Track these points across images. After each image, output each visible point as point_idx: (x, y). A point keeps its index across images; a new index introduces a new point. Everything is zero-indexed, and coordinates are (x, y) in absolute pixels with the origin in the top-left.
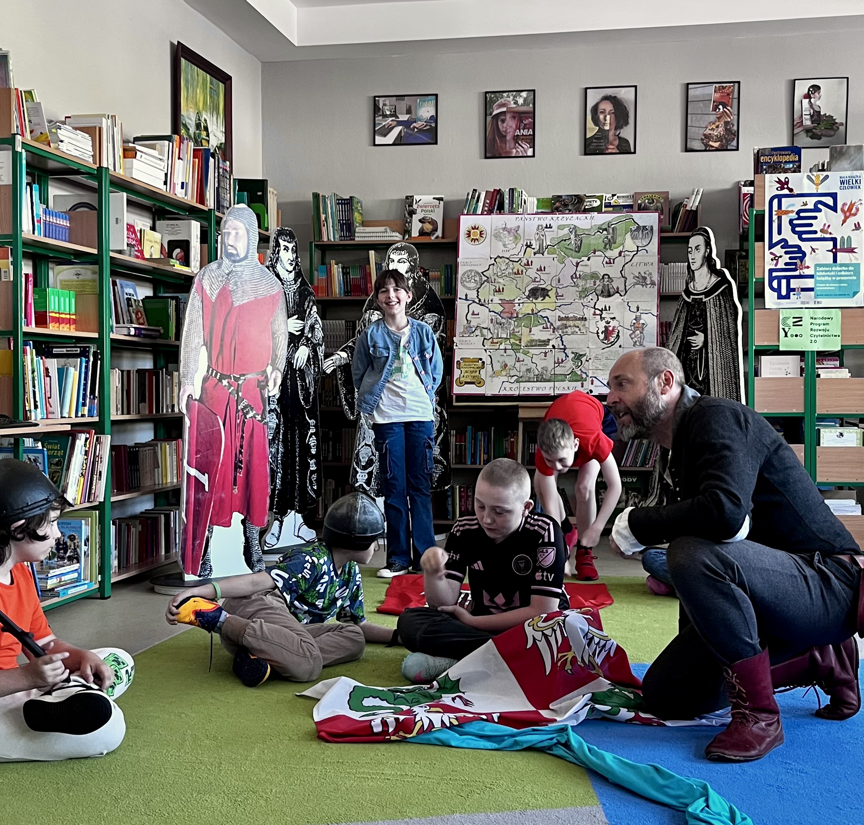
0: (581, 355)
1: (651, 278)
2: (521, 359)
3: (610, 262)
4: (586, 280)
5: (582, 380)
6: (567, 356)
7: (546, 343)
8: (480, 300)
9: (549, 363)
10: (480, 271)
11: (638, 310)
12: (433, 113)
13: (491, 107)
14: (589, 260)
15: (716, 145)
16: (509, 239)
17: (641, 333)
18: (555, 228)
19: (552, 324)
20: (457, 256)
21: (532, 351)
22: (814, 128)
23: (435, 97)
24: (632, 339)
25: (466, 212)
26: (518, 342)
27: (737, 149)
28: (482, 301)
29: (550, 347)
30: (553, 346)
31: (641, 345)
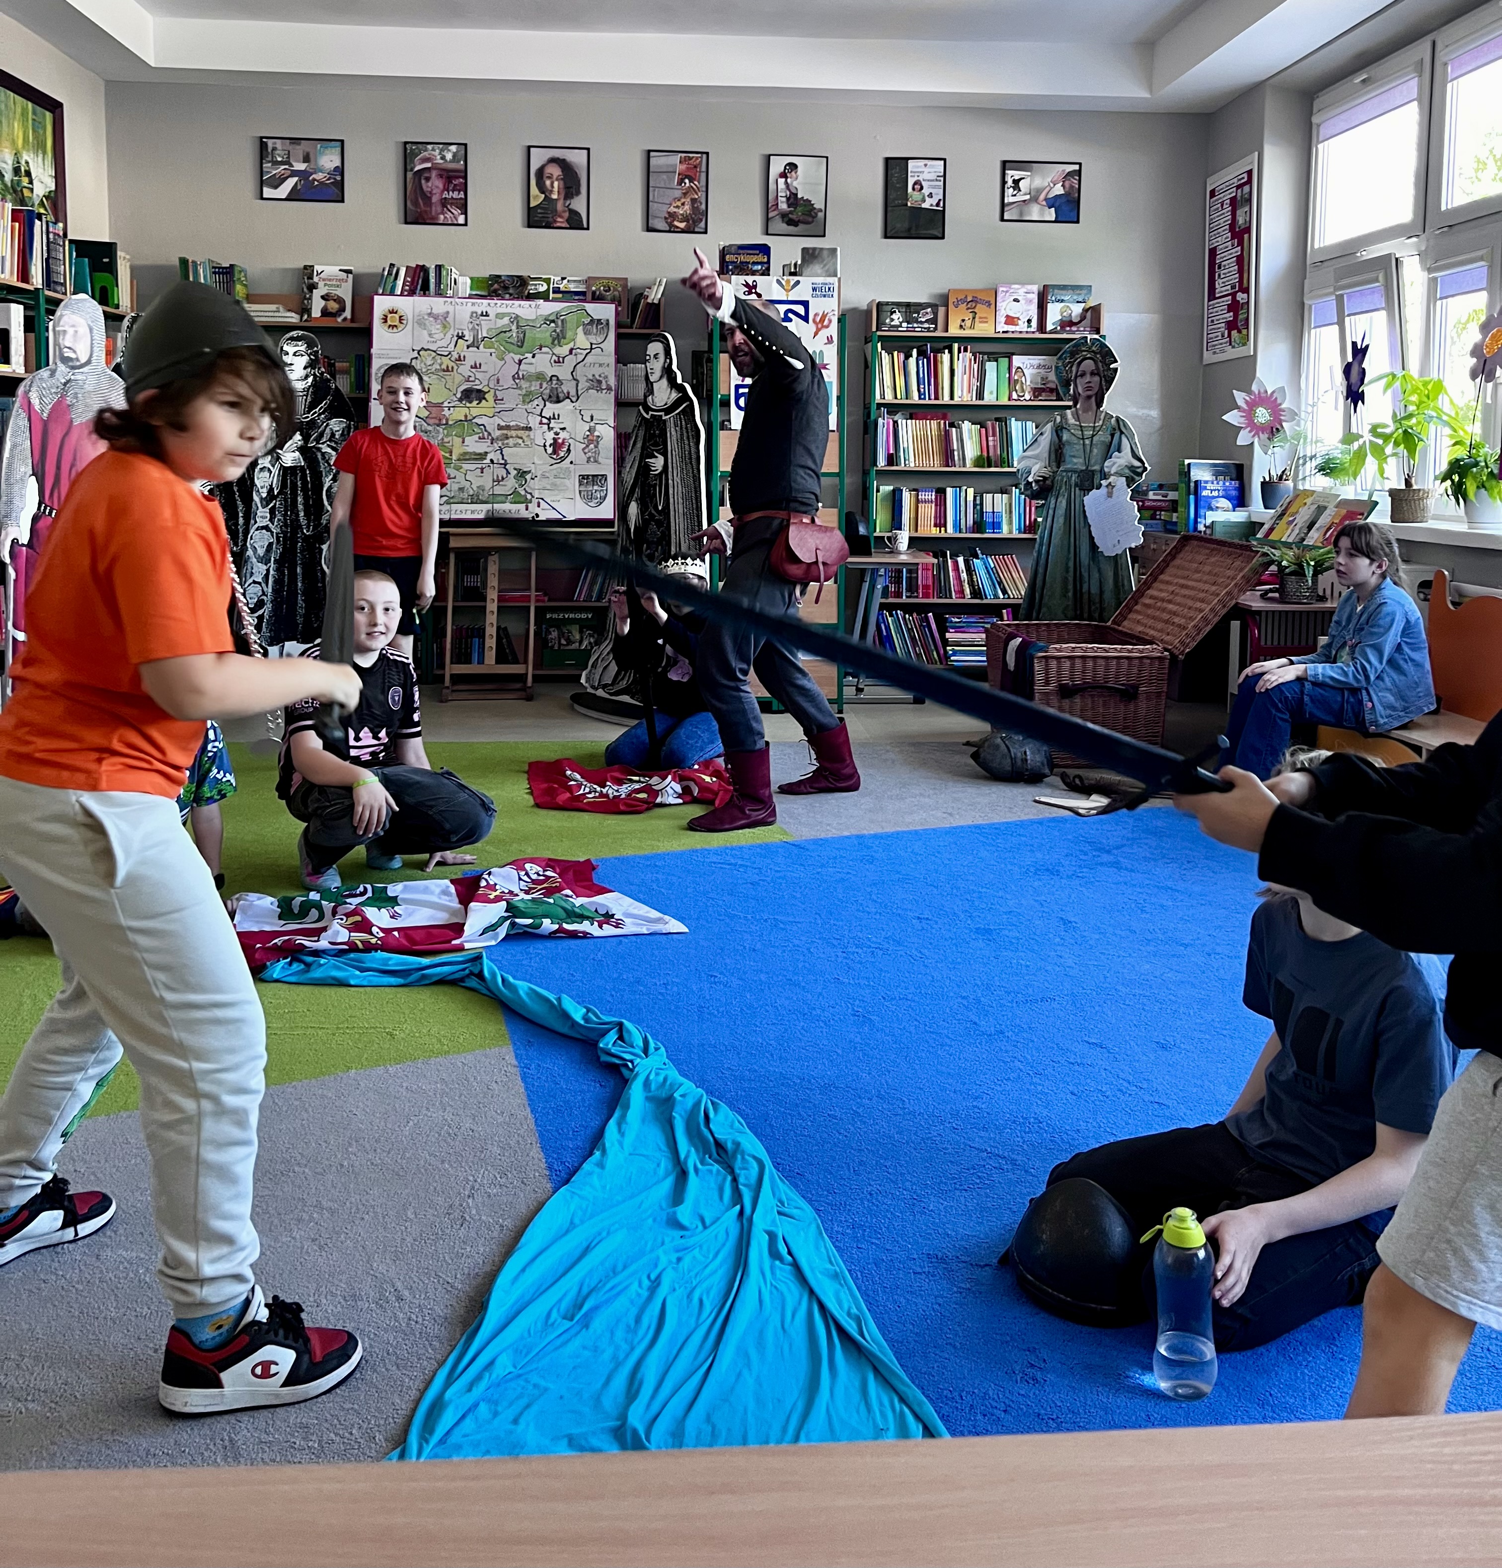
0: (525, 472)
1: (607, 381)
3: (559, 361)
4: (531, 381)
5: (527, 502)
6: (508, 473)
7: (482, 456)
9: (486, 481)
12: (338, 163)
13: (412, 161)
14: (534, 357)
15: (682, 225)
16: (436, 328)
17: (596, 447)
18: (492, 316)
19: (489, 434)
20: (371, 346)
21: (466, 466)
22: (791, 212)
23: (339, 144)
24: (586, 453)
25: (381, 291)
26: (447, 455)
27: (706, 232)
29: (488, 461)
30: (492, 461)
31: (596, 461)
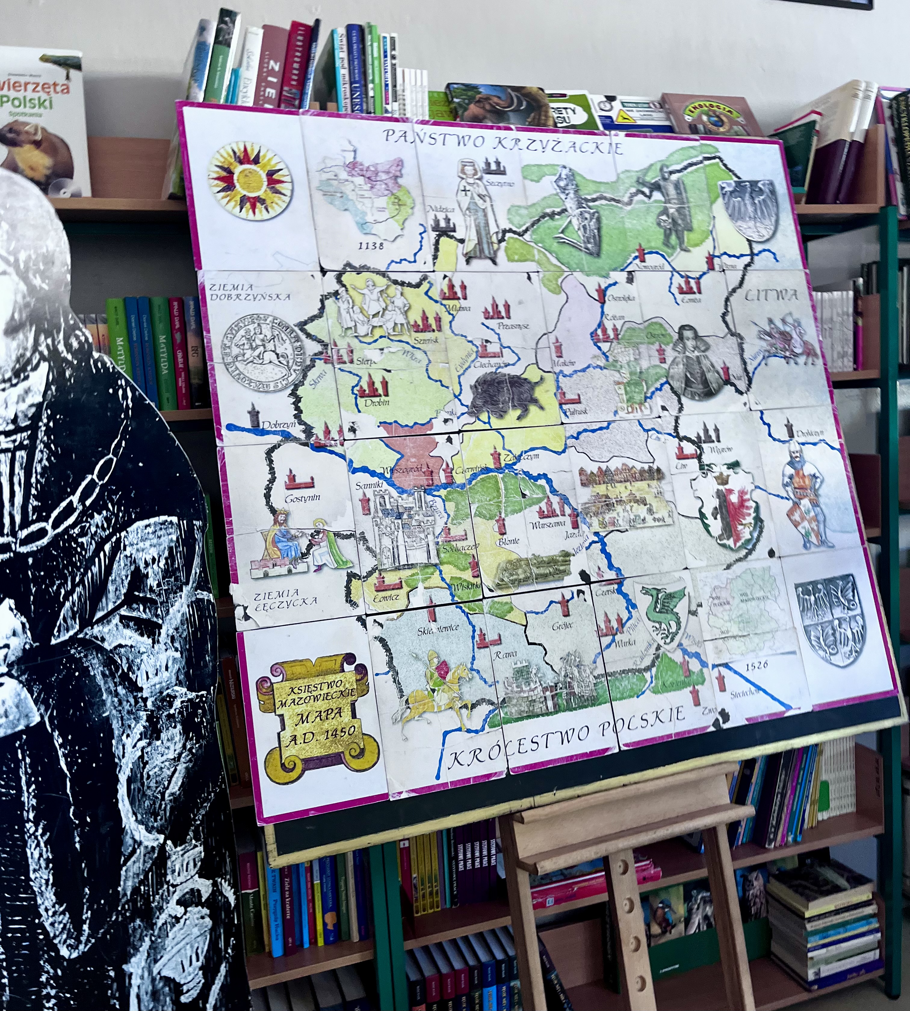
0: (670, 596)
1: (801, 335)
2: (491, 636)
3: (690, 288)
4: (636, 346)
5: (691, 680)
6: (631, 605)
7: (558, 566)
8: (308, 431)
9: (583, 637)
10: (292, 320)
11: (791, 435)
14: (630, 280)
16: (375, 206)
17: (815, 504)
18: (513, 173)
19: (565, 500)
20: (195, 262)
21: (521, 601)
24: (796, 525)
25: (201, 98)
26: (468, 575)
28: (319, 431)
29: (574, 579)
30: (584, 576)
31: (823, 542)
